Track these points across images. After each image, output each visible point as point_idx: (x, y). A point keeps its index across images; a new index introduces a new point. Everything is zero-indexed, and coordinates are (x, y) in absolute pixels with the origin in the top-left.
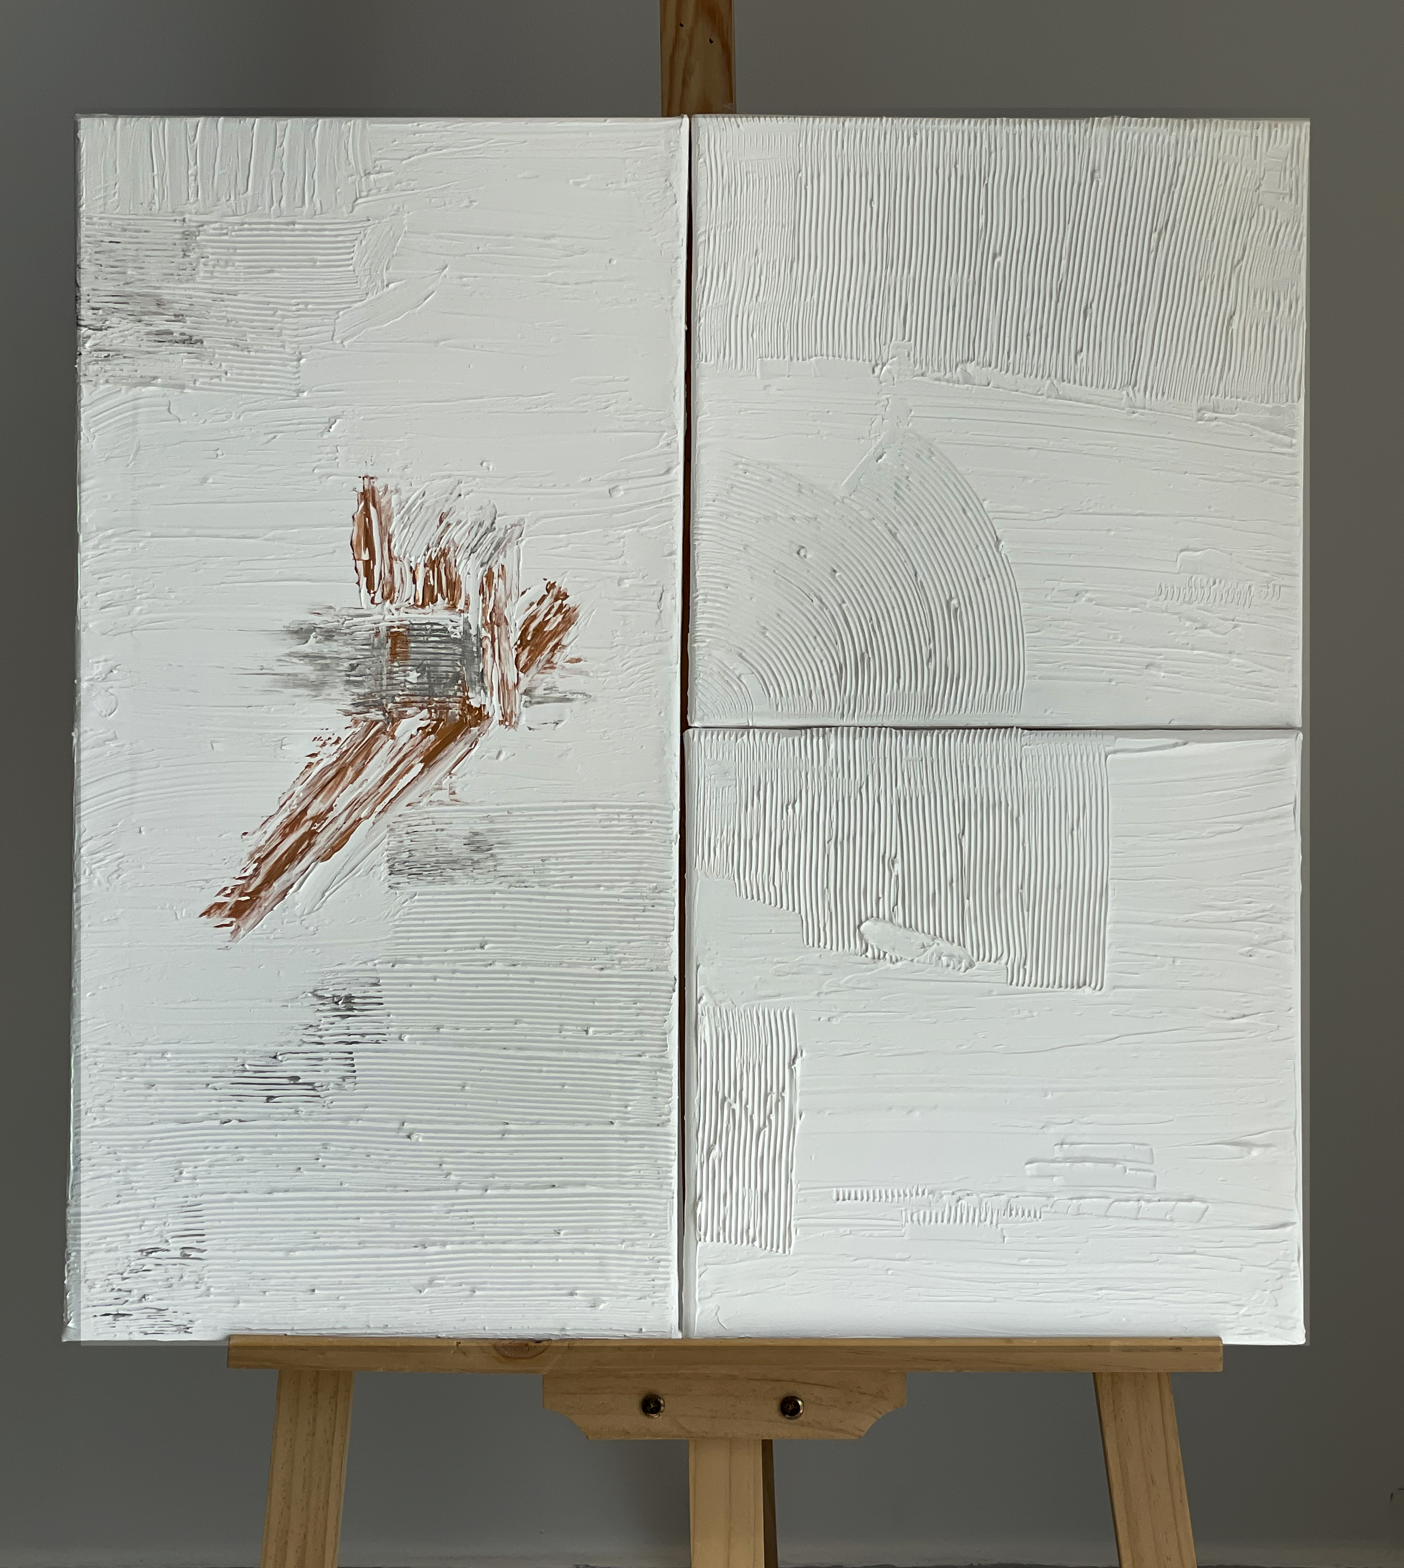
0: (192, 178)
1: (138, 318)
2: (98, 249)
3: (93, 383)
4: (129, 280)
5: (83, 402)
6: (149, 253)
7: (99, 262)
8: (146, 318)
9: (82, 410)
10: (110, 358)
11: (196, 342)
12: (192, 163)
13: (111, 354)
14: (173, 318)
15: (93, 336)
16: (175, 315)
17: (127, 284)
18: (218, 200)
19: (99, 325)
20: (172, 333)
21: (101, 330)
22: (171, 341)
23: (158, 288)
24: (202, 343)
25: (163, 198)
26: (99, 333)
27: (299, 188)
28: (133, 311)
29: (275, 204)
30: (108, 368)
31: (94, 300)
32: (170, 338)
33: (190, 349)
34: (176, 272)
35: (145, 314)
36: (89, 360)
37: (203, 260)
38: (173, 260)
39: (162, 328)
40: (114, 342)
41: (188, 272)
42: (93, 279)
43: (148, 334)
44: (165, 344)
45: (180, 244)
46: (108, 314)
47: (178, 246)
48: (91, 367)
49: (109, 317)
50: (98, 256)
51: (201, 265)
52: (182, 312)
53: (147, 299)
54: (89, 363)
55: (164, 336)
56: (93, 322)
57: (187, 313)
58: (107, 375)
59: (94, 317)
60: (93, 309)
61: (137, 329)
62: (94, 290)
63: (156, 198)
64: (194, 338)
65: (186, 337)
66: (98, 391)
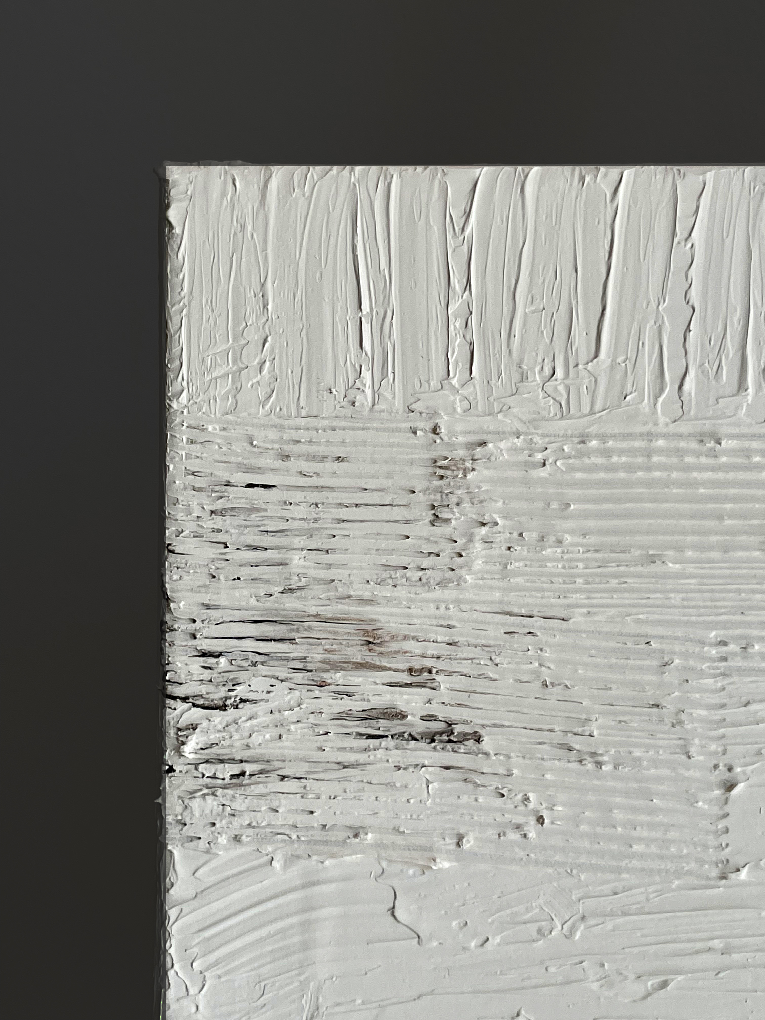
0: (456, 324)
1: (316, 676)
2: (219, 505)
3: (202, 845)
4: (294, 583)
5: (174, 894)
6: (344, 513)
7: (221, 537)
8: (339, 677)
9: (172, 913)
10: (246, 780)
11: (464, 738)
12: (457, 284)
13: (249, 768)
14: (405, 678)
15: (205, 724)
16: (410, 671)
17: (291, 591)
18: (523, 378)
19: (218, 694)
20: (404, 717)
21: (223, 708)
22: (401, 735)
23: (370, 602)
24: (478, 740)
25: (384, 375)
26: (218, 717)
27: (731, 347)
28: (303, 659)
29: (670, 389)
30: (240, 805)
31: (205, 632)
32: (396, 727)
33: (448, 758)
34: (411, 561)
35: (336, 667)
36: (190, 784)
37: (484, 530)
38: (405, 529)
39: (376, 702)
40: (257, 739)
41: (444, 560)
42: (207, 581)
43: (340, 717)
44: (384, 742)
45: (425, 491)
46: (242, 669)
47: (420, 497)
48: (196, 804)
49: (242, 676)
50: (218, 522)
51: (478, 546)
52: (428, 663)
53: (341, 628)
54: (192, 794)
55: (383, 723)
56: (204, 689)
57: (440, 665)
58: (236, 822)
59: (207, 674)
60: (204, 655)
61: (314, 705)
62: (208, 607)
63: (366, 375)
64: (457, 729)
65: (441, 726)
66: (213, 864)
